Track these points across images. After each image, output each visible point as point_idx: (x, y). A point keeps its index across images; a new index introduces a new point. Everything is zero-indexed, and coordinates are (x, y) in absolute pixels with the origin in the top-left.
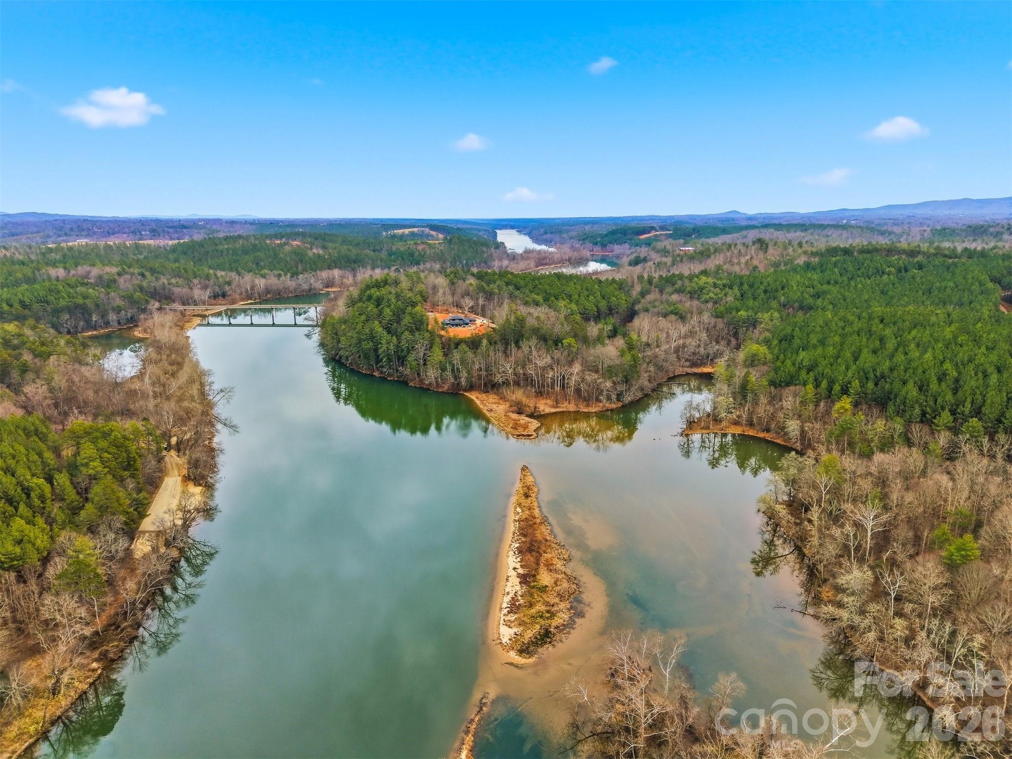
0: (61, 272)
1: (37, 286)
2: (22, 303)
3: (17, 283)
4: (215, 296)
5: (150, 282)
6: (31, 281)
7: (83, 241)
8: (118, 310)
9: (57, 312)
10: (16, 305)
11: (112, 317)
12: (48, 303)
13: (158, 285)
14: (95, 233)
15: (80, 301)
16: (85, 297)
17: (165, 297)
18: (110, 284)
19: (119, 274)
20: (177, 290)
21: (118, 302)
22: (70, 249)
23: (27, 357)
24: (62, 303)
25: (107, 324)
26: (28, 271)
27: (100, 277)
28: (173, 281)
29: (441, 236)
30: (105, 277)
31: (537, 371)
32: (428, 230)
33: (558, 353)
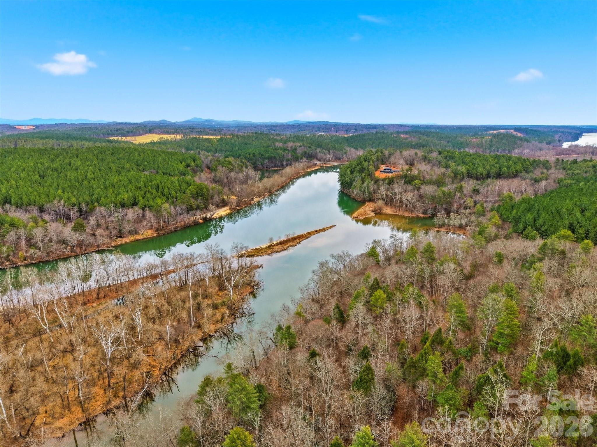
0: (281, 144)
5: (312, 150)
13: (314, 152)
16: (277, 154)
17: (311, 157)
20: (320, 155)
21: (290, 157)
29: (519, 135)
30: (294, 147)
31: (395, 194)
32: (512, 131)
33: (410, 188)
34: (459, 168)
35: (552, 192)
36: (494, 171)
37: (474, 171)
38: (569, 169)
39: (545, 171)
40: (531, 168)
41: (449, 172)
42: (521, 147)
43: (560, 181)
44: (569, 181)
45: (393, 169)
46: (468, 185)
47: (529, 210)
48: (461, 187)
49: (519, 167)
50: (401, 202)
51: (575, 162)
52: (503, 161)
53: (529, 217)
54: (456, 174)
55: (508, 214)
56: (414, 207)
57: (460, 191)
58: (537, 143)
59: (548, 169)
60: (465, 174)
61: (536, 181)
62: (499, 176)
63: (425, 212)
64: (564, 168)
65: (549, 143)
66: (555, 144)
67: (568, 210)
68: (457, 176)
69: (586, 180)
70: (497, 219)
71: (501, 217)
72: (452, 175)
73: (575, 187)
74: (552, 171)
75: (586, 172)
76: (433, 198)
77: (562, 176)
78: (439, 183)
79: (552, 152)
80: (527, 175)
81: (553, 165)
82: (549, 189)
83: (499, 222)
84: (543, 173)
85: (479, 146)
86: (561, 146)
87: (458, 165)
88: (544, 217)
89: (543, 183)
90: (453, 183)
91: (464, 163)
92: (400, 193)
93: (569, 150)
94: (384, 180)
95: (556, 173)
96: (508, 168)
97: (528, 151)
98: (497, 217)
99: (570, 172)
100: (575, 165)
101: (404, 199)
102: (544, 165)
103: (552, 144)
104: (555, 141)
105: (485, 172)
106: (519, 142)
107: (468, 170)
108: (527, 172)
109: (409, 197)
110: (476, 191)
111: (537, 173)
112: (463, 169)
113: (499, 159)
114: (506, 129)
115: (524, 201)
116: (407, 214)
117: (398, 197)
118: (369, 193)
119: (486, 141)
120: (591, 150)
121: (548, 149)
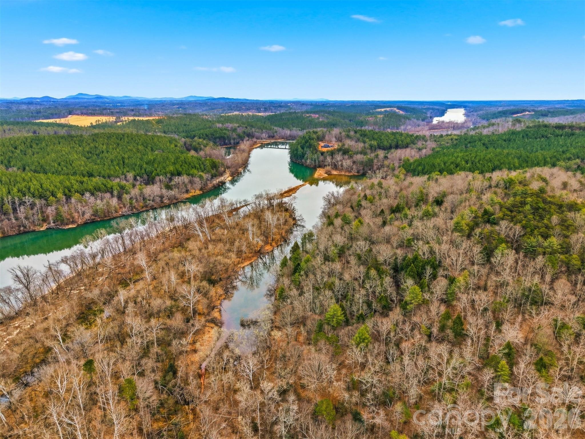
0: (220, 125)
1: (211, 129)
2: (206, 134)
3: (206, 129)
4: (269, 137)
5: (249, 130)
6: (210, 128)
7: (236, 113)
8: (234, 139)
9: (215, 138)
10: (204, 135)
11: (232, 141)
12: (213, 135)
13: (250, 131)
14: (242, 109)
15: (223, 135)
16: (225, 134)
17: (250, 136)
18: (234, 130)
19: (238, 127)
20: (257, 134)
21: (235, 136)
22: (228, 116)
23: (202, 146)
24: (217, 135)
25: (230, 144)
26: (210, 124)
27: (232, 128)
28: (257, 130)
29: (401, 112)
30: (234, 128)
31: (337, 162)
32: (395, 109)
33: (346, 157)
34: (372, 142)
35: (429, 156)
36: (393, 144)
37: (382, 145)
38: (438, 141)
39: (424, 143)
40: (416, 141)
41: (367, 145)
42: (405, 124)
43: (433, 149)
44: (438, 149)
45: (330, 145)
46: (381, 154)
47: (419, 165)
48: (378, 155)
49: (408, 140)
50: (342, 166)
51: (441, 136)
52: (398, 136)
53: (420, 168)
54: (371, 147)
55: (409, 168)
56: (352, 169)
57: (377, 157)
58: (415, 120)
59: (426, 141)
60: (377, 146)
61: (420, 150)
62: (397, 147)
63: (358, 172)
64: (435, 141)
65: (423, 120)
66: (428, 120)
67: (438, 164)
68: (373, 148)
69: (448, 148)
70: (404, 171)
71: (405, 169)
72: (369, 147)
73: (441, 153)
74: (428, 142)
75: (448, 143)
76: (362, 163)
77: (435, 146)
78: (363, 152)
79: (427, 128)
80: (414, 146)
81: (428, 138)
82: (427, 154)
83: (405, 172)
84: (423, 144)
85: (375, 123)
86: (432, 121)
87: (371, 140)
88: (427, 167)
89: (424, 151)
90: (372, 153)
91: (374, 139)
92: (341, 161)
93: (438, 126)
94: (327, 152)
95: (431, 144)
96: (402, 141)
97: (410, 127)
98: (403, 170)
99: (439, 143)
100: (441, 139)
101: (344, 164)
102: (423, 139)
103: (426, 120)
104: (428, 117)
105: (388, 145)
106: (403, 120)
107: (378, 144)
108: (414, 144)
109: (347, 163)
110: (386, 157)
111: (420, 144)
112: (375, 143)
113: (395, 136)
114: (390, 107)
115: (415, 161)
116: (347, 174)
117: (340, 163)
118: (319, 162)
119: (380, 120)
120: (452, 125)
121: (424, 125)
